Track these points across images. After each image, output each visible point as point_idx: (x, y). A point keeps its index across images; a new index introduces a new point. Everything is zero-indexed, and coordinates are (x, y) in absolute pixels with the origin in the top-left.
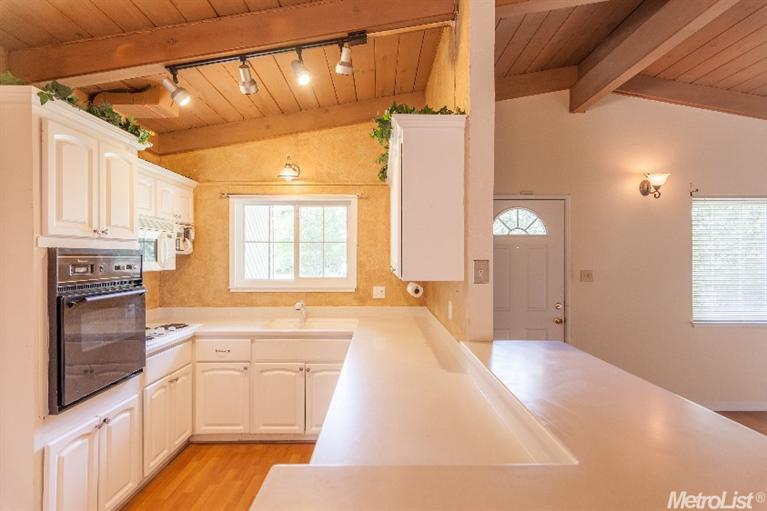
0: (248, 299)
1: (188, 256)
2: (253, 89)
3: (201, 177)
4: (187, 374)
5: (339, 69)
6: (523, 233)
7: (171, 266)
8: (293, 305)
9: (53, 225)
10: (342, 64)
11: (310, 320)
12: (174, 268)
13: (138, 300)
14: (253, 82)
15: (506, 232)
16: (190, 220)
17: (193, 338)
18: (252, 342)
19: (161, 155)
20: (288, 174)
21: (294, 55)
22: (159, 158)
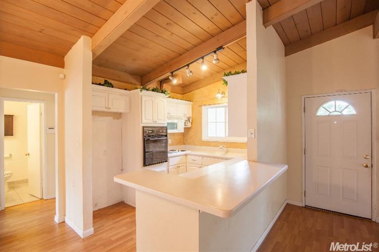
0: (208, 144)
1: (190, 128)
2: (191, 74)
3: (194, 100)
4: (184, 166)
5: (214, 62)
6: (340, 114)
7: (182, 131)
8: (219, 147)
9: (144, 121)
10: (215, 60)
11: (228, 153)
12: (183, 132)
13: (166, 141)
14: (191, 72)
15: (327, 113)
16: (190, 115)
17: (186, 155)
18: (202, 158)
19: (183, 94)
20: (219, 96)
21: (201, 60)
22: (182, 96)
